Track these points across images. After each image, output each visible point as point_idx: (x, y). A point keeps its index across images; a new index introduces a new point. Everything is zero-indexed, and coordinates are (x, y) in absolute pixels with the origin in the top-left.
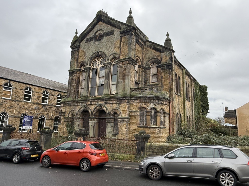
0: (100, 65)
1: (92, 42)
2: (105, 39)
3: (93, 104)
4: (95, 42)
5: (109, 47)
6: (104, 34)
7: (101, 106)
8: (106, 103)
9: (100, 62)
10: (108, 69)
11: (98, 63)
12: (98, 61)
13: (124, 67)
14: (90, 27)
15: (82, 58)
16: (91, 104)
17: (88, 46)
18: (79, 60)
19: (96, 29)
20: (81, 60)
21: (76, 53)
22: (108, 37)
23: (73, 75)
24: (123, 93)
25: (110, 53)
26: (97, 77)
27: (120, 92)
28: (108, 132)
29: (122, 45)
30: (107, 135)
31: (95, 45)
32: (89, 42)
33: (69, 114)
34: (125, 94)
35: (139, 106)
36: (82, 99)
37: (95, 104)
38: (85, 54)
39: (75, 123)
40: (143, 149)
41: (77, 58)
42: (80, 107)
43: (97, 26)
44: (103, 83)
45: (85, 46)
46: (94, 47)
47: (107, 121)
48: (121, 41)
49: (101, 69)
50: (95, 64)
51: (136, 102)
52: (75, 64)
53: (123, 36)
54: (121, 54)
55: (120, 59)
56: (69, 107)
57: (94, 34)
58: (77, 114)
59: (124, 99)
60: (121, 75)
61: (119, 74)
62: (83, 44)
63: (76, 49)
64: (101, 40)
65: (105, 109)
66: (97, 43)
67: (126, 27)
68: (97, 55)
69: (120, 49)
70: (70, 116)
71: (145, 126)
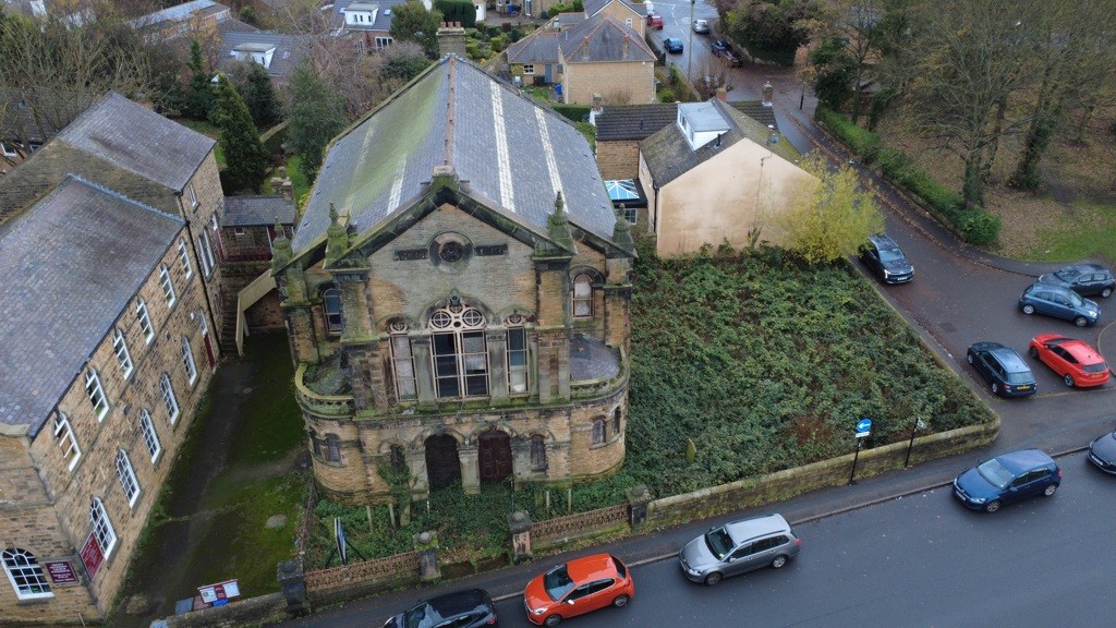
0: (463, 324)
1: (425, 264)
2: (476, 262)
3: (468, 422)
4: (436, 263)
5: (496, 287)
6: (469, 246)
7: (492, 425)
8: (508, 418)
9: (461, 318)
10: (499, 343)
11: (454, 321)
12: (452, 315)
13: (554, 344)
14: (409, 217)
15: (388, 303)
16: (459, 422)
17: (406, 273)
18: (377, 308)
19: (431, 223)
20: (385, 309)
21: (361, 290)
22: (486, 257)
23: (368, 354)
24: (554, 398)
25: (500, 302)
26: (459, 355)
27: (546, 397)
28: (523, 467)
29: (541, 292)
30: (519, 474)
31: (437, 272)
32: (410, 259)
33: (380, 446)
34: (560, 401)
35: (590, 415)
36: (421, 412)
37: (474, 421)
38: (399, 294)
39: (408, 464)
40: (643, 515)
41: (368, 306)
42: (421, 429)
43: (435, 214)
44: (481, 368)
45: (396, 271)
46: (433, 278)
47: (518, 450)
48: (538, 282)
49: (467, 335)
50: (444, 322)
51: (585, 409)
52: (366, 323)
53: (543, 272)
54: (541, 314)
55: (539, 324)
56: (376, 432)
57: (426, 239)
58: (412, 445)
59: (559, 410)
60: (545, 362)
61: (539, 358)
62: (382, 261)
63: (358, 279)
64: (461, 262)
65: (507, 430)
66: (443, 268)
67: (553, 248)
68: (455, 304)
69: (538, 302)
70: (385, 450)
71: (603, 444)
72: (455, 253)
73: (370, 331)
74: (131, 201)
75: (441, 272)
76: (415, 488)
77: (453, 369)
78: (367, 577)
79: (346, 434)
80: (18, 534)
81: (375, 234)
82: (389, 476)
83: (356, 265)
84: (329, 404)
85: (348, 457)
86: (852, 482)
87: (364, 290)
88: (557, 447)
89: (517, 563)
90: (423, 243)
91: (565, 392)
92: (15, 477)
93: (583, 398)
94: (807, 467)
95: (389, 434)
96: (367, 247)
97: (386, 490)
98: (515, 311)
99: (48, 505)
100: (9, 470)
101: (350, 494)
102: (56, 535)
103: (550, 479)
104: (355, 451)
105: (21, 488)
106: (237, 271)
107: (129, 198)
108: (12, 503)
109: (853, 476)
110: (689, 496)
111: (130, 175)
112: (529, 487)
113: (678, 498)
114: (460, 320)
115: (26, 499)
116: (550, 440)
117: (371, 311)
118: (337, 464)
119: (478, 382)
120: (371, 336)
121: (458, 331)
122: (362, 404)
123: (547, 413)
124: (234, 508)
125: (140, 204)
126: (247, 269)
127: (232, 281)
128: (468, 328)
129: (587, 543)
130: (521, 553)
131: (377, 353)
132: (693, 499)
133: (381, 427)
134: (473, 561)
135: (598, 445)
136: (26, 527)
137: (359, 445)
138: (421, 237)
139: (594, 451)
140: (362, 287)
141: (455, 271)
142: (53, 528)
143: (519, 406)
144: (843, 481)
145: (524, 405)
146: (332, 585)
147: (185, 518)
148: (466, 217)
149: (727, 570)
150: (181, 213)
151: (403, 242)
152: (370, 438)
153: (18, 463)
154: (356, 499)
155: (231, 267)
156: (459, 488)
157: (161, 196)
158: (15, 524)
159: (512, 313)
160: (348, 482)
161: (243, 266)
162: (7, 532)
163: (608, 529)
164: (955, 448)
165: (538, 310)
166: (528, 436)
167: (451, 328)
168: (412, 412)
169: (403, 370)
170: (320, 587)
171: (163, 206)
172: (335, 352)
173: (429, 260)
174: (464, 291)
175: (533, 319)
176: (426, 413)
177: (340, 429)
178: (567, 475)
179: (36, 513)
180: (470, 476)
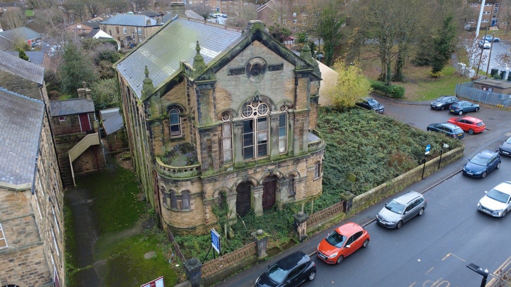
0: (258, 114)
1: (243, 77)
2: (268, 74)
3: (259, 171)
4: (249, 77)
5: (276, 89)
6: (265, 65)
7: (271, 171)
8: (279, 167)
9: (257, 110)
10: (276, 122)
11: (254, 112)
12: (253, 108)
13: (302, 120)
14: (238, 48)
15: (223, 102)
16: (255, 172)
17: (233, 83)
18: (217, 106)
19: (248, 52)
20: (222, 106)
21: (211, 94)
22: (273, 72)
23: (212, 134)
24: (300, 151)
25: (278, 98)
26: (255, 133)
27: (297, 152)
28: (283, 196)
29: (298, 90)
30: (282, 200)
31: (249, 82)
32: (236, 74)
33: (214, 193)
34: (303, 153)
35: (315, 161)
36: (237, 168)
37: (263, 171)
38: (229, 96)
39: (228, 202)
40: (351, 206)
41: (214, 104)
42: (236, 179)
43: (250, 47)
44: (265, 139)
45: (228, 82)
46: (247, 85)
47: (282, 185)
48: (296, 84)
49: (260, 120)
50: (249, 113)
51: (312, 158)
52: (212, 115)
53: (300, 78)
54: (297, 103)
55: (295, 109)
56: (212, 184)
57: (245, 62)
58: (231, 190)
59: (302, 158)
60: (297, 130)
61: (294, 129)
62: (222, 76)
63: (209, 87)
64: (261, 75)
65: (278, 174)
66: (252, 79)
67: (304, 64)
68: (255, 101)
69: (296, 96)
70: (216, 196)
71: (319, 178)
72: (257, 70)
73: (214, 120)
74: (10, 92)
75: (251, 82)
76: (231, 217)
77: (251, 142)
78: (231, 263)
79: (194, 188)
80: (12, 273)
81: (221, 59)
82: (217, 212)
83: (209, 79)
84: (186, 171)
85: (195, 203)
86: (423, 179)
87: (213, 94)
88: (300, 181)
89: (301, 241)
90: (242, 64)
91: (306, 149)
92: (17, 225)
93: (312, 151)
94: (407, 173)
95: (219, 185)
96: (216, 67)
97: (215, 222)
98: (285, 103)
99: (39, 244)
100: (13, 219)
101: (194, 228)
102: (41, 269)
103: (296, 201)
104: (198, 199)
105: (20, 233)
106: (66, 140)
107: (9, 90)
108: (12, 247)
109: (422, 176)
110: (367, 193)
111: (10, 75)
112: (287, 206)
113: (363, 195)
114: (257, 111)
115: (23, 242)
116: (298, 177)
117: (215, 108)
118: (187, 210)
119: (263, 148)
120: (214, 122)
121: (255, 117)
122: (207, 167)
123: (297, 161)
124: (118, 255)
125: (16, 94)
126: (72, 138)
127: (62, 146)
128: (261, 115)
129: (328, 225)
130: (302, 235)
131: (216, 133)
132: (369, 194)
133: (216, 180)
134: (278, 246)
135: (316, 178)
136: (19, 265)
137: (202, 195)
138: (242, 61)
139: (315, 182)
140: (211, 92)
141: (258, 81)
142: (39, 263)
143: (284, 158)
144: (420, 179)
145: (286, 158)
146: (213, 272)
147: (89, 267)
148: (265, 48)
149: (405, 218)
150: (42, 99)
151: (233, 64)
152: (209, 188)
153: (21, 213)
154: (197, 231)
155: (62, 138)
156: (253, 214)
157: (30, 88)
158: (12, 264)
159: (283, 104)
160: (193, 221)
161: (69, 136)
162: (3, 272)
163: (336, 217)
164: (452, 159)
165: (295, 101)
166: (287, 176)
167: (252, 116)
168: (232, 169)
169: (226, 144)
170: (207, 274)
171: (31, 94)
172: (174, 149)
173: (245, 75)
174: (261, 92)
175: (293, 107)
176: (239, 169)
177: (191, 186)
178: (304, 197)
179: (29, 253)
180: (258, 206)
